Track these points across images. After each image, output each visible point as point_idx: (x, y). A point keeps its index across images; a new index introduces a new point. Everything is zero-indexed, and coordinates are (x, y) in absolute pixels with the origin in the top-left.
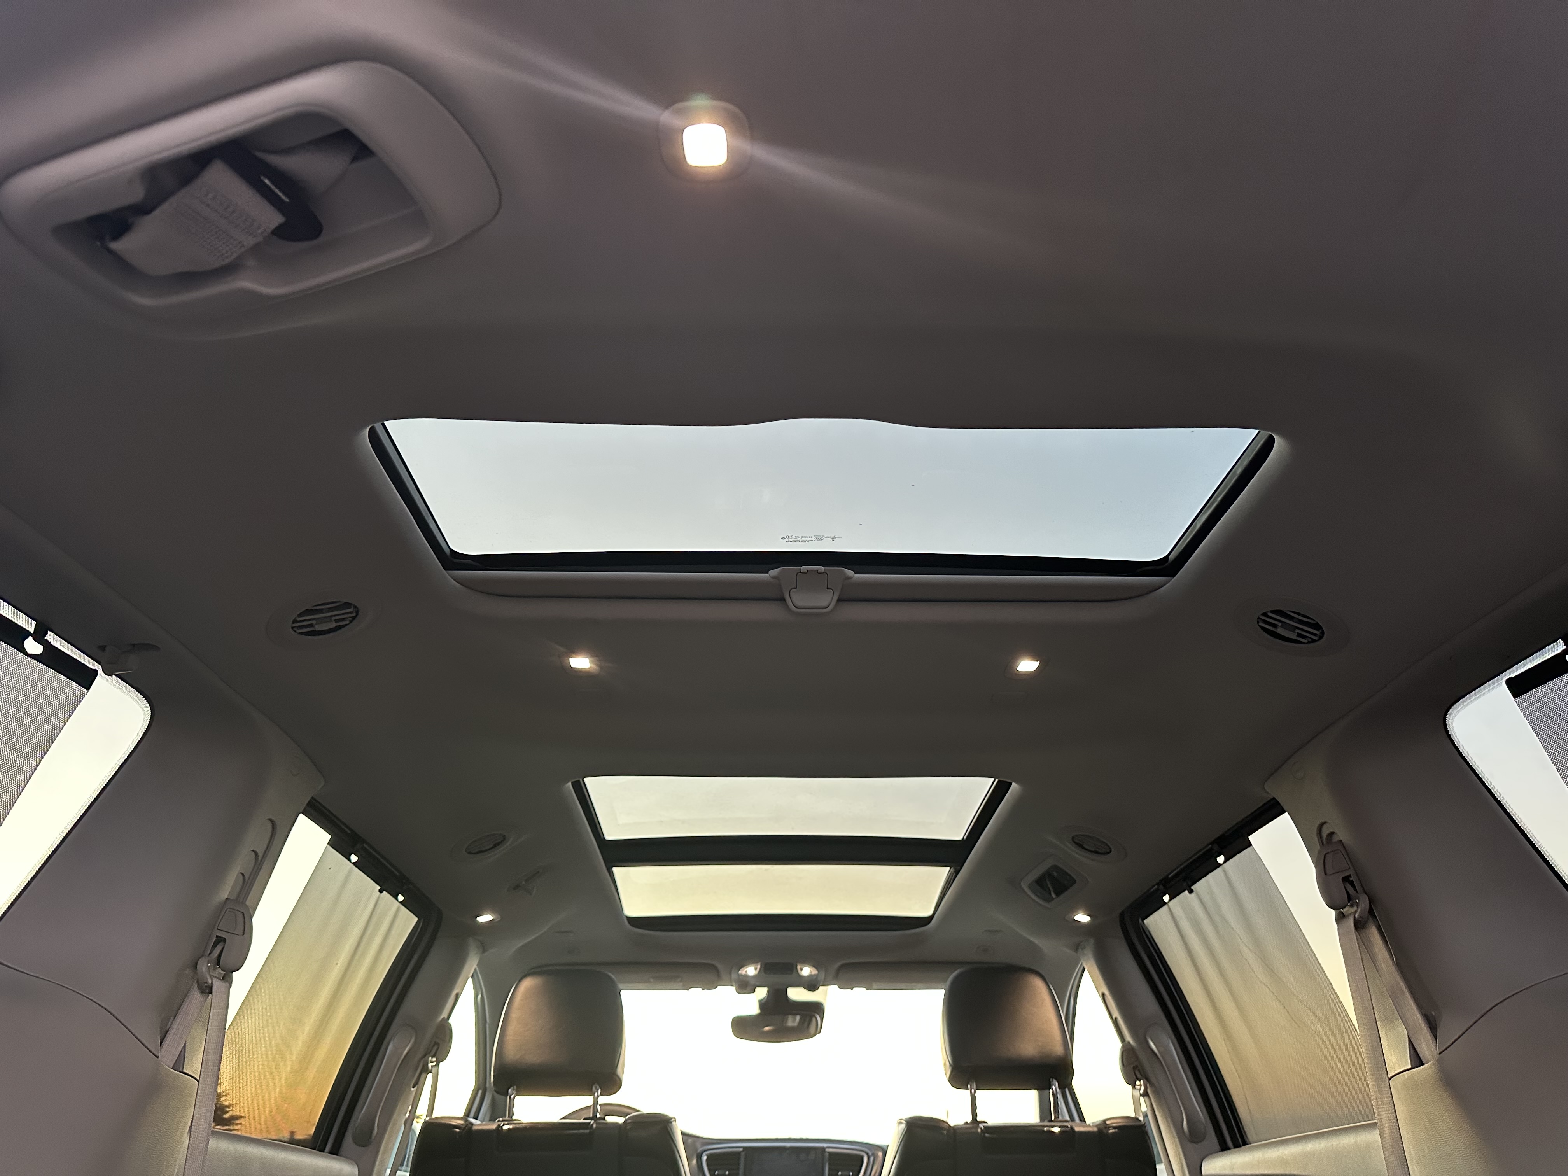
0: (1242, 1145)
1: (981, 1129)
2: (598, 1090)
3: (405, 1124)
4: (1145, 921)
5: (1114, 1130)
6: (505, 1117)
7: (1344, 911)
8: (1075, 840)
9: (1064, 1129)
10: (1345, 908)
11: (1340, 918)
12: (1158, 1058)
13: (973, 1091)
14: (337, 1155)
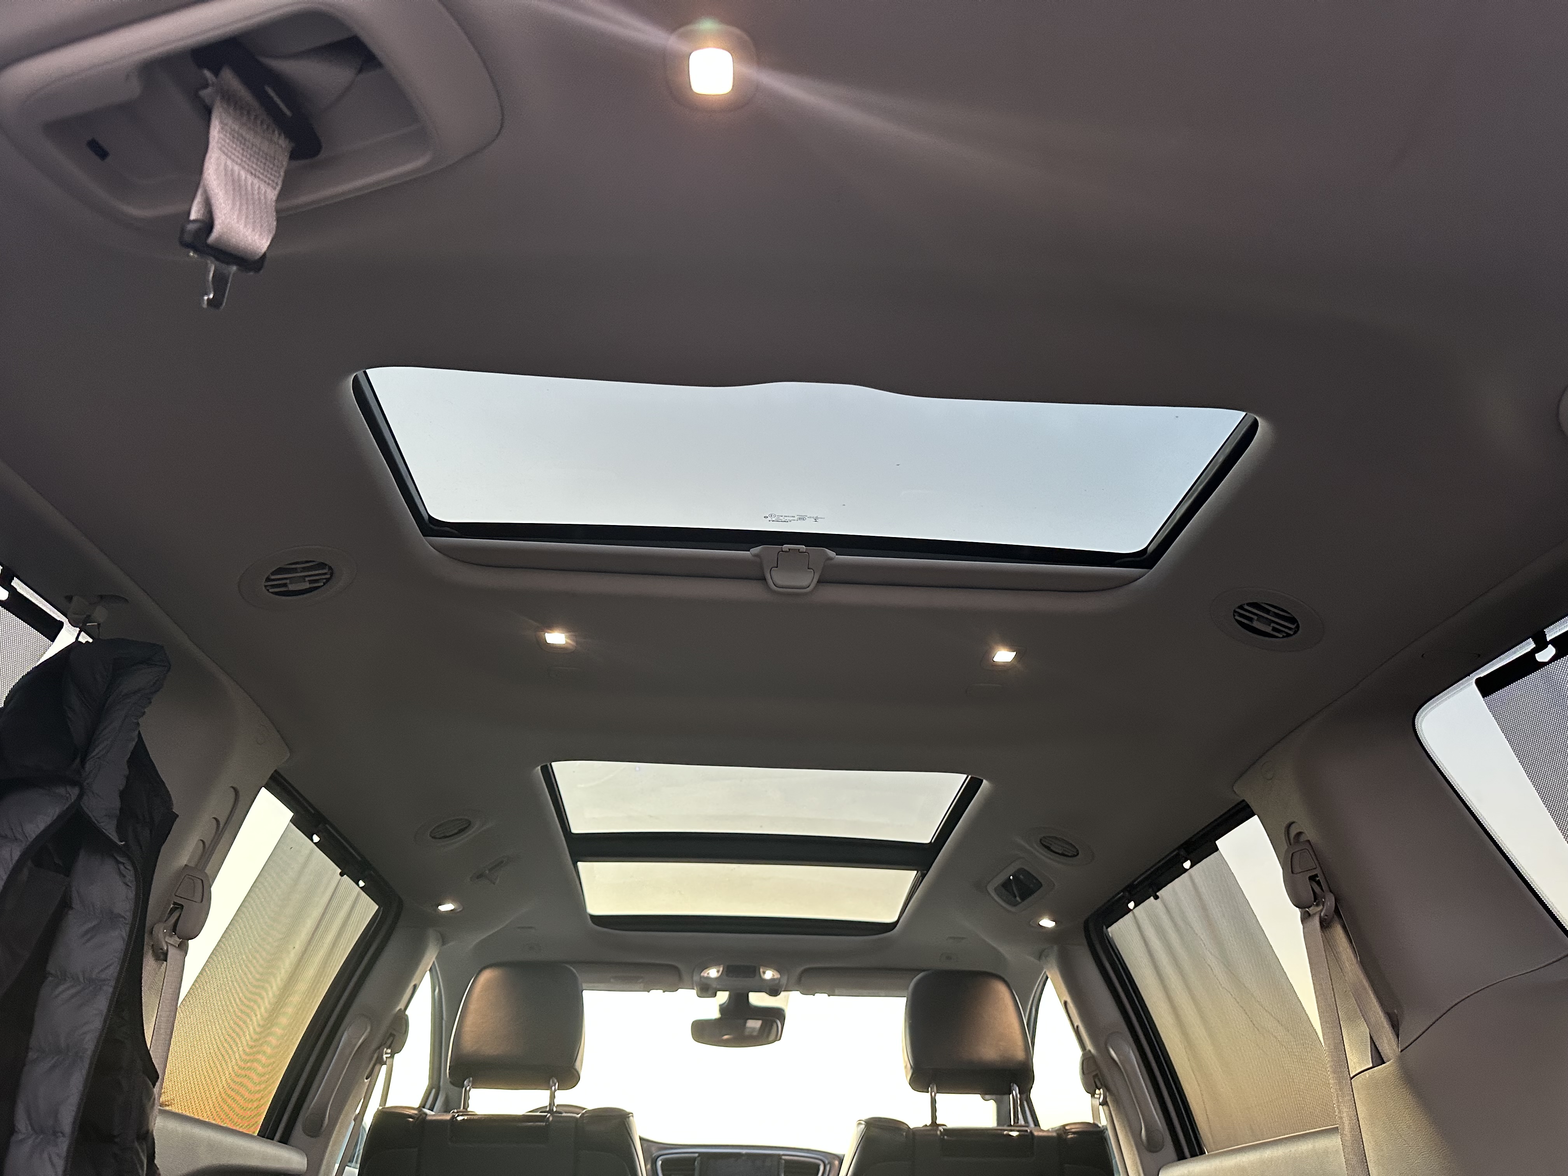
0: (1198, 1154)
1: (940, 1131)
2: (555, 1084)
3: (355, 1120)
4: (1109, 929)
5: (1072, 1136)
6: (460, 1108)
7: (1311, 910)
8: (1042, 842)
9: (1023, 1133)
10: (1310, 907)
11: (1306, 917)
12: (1120, 1069)
13: (933, 1094)
14: (286, 1144)
